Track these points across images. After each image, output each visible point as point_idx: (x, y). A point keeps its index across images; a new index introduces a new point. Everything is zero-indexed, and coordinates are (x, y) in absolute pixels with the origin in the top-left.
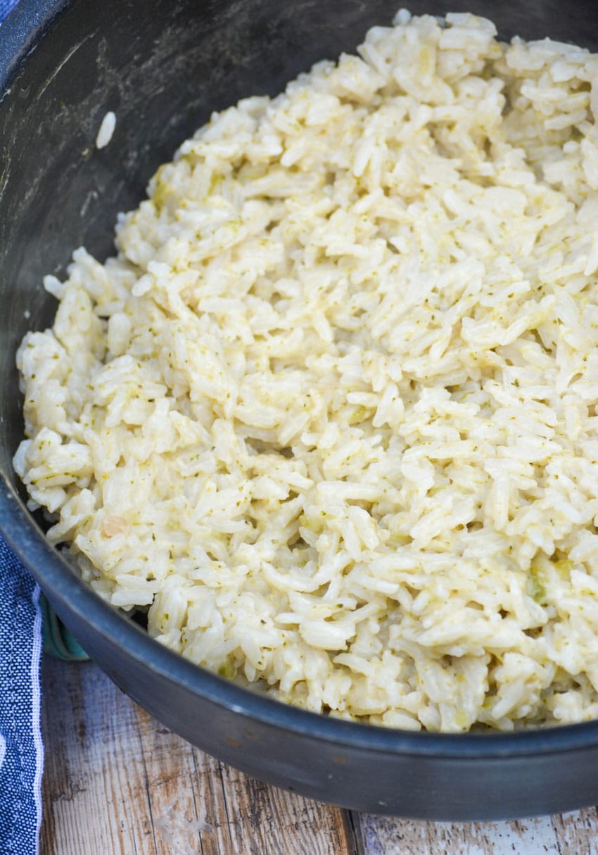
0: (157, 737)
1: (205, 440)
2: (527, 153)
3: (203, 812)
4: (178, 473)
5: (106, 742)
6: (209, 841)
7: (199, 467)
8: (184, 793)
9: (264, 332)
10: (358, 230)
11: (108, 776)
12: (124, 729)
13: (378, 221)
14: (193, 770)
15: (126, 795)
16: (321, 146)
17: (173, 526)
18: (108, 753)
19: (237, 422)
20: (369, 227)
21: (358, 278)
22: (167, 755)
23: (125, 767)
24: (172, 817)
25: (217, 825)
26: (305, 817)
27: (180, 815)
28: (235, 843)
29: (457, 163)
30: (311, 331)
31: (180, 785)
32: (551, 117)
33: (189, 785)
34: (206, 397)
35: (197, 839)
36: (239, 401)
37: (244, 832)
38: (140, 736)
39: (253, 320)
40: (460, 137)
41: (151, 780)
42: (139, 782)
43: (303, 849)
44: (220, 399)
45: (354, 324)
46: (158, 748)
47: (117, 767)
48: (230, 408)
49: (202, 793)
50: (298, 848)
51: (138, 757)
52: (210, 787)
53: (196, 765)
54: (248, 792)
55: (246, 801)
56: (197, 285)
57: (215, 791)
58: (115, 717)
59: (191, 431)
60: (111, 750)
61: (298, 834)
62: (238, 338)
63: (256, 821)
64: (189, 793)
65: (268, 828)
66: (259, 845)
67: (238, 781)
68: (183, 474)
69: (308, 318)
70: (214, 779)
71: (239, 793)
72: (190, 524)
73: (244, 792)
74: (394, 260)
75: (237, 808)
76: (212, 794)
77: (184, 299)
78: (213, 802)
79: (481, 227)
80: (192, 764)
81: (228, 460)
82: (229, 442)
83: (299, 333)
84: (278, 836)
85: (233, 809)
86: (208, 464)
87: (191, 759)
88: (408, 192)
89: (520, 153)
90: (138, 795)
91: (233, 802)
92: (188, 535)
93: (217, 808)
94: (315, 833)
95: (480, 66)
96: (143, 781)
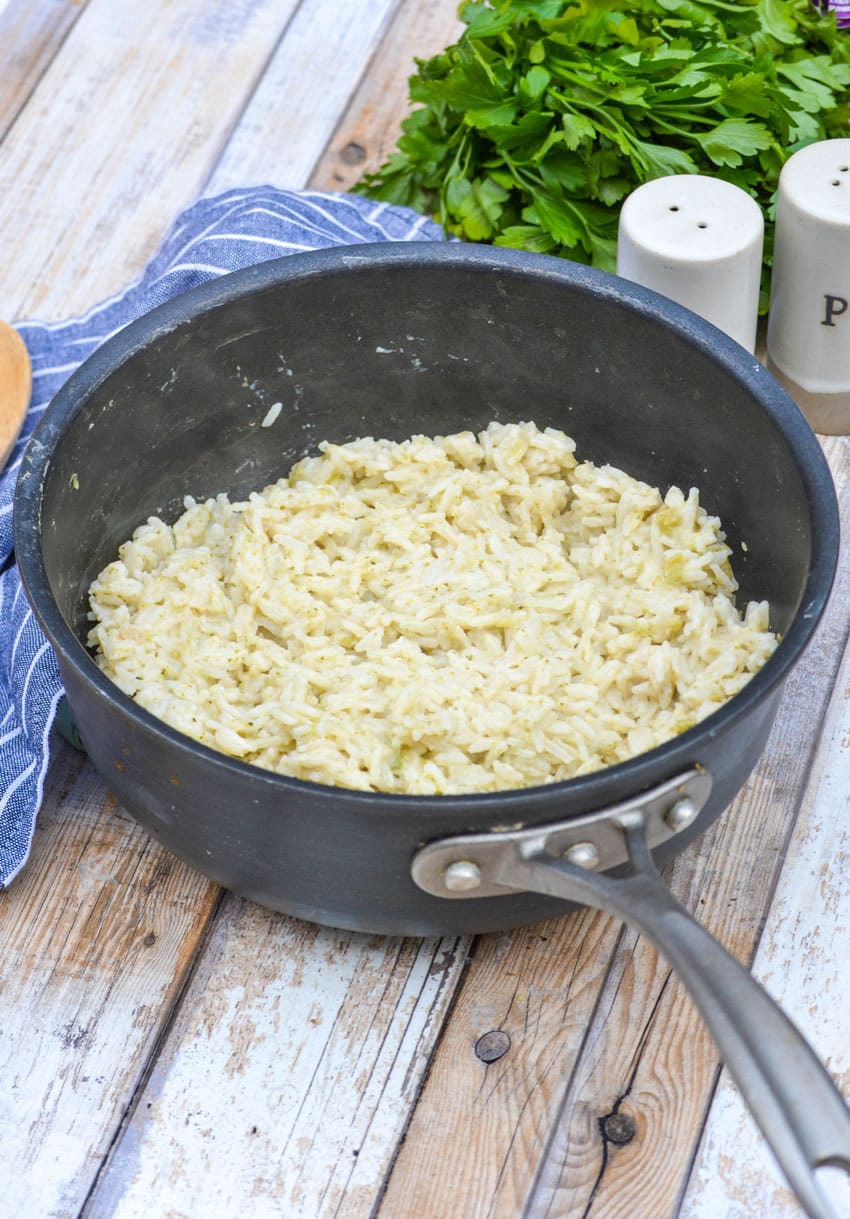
0: (112, 818)
1: (230, 614)
2: (566, 539)
3: (115, 871)
4: (199, 629)
5: (76, 808)
6: (109, 890)
7: (216, 629)
8: (110, 856)
9: (314, 572)
10: (414, 533)
11: (64, 827)
12: (93, 805)
13: (434, 535)
14: (124, 846)
15: (70, 843)
16: (420, 478)
17: (176, 656)
18: (73, 815)
19: (258, 612)
20: (424, 533)
21: (399, 563)
22: (112, 831)
23: (79, 827)
24: (92, 867)
25: (120, 883)
26: (184, 901)
27: (98, 867)
28: (126, 898)
29: (514, 528)
30: (346, 582)
31: (110, 851)
32: (589, 515)
33: (116, 853)
34: (242, 583)
35: (101, 885)
36: (266, 596)
37: (137, 893)
38: (101, 814)
39: (310, 562)
40: (521, 511)
41: (93, 840)
42: (83, 838)
43: (171, 918)
44: (251, 588)
45: (380, 591)
46: (109, 824)
47: (74, 825)
48: (254, 597)
49: (123, 861)
50: (168, 917)
51: (92, 825)
52: (130, 859)
53: (128, 844)
54: (155, 872)
55: (150, 877)
56: (281, 522)
57: (132, 863)
58: (91, 796)
59: (220, 602)
60: (77, 814)
61: (173, 908)
62: (292, 568)
63: (149, 891)
64: (113, 858)
65: (155, 897)
66: (142, 904)
67: (151, 863)
68: (203, 629)
69: (349, 573)
70: (136, 857)
71: (148, 871)
72: (188, 659)
73: (152, 871)
74: (430, 559)
75: (140, 878)
76: (129, 864)
77: (264, 526)
78: (126, 869)
79: (506, 568)
80: (126, 842)
81: (239, 633)
82: (245, 621)
83: (337, 580)
84: (159, 904)
85: (138, 878)
86: (225, 630)
87: (127, 839)
88: (466, 525)
89: (561, 537)
90: (78, 846)
91: (140, 874)
92: (183, 666)
93: (127, 872)
94: (185, 912)
95: (556, 469)
96: (86, 840)
